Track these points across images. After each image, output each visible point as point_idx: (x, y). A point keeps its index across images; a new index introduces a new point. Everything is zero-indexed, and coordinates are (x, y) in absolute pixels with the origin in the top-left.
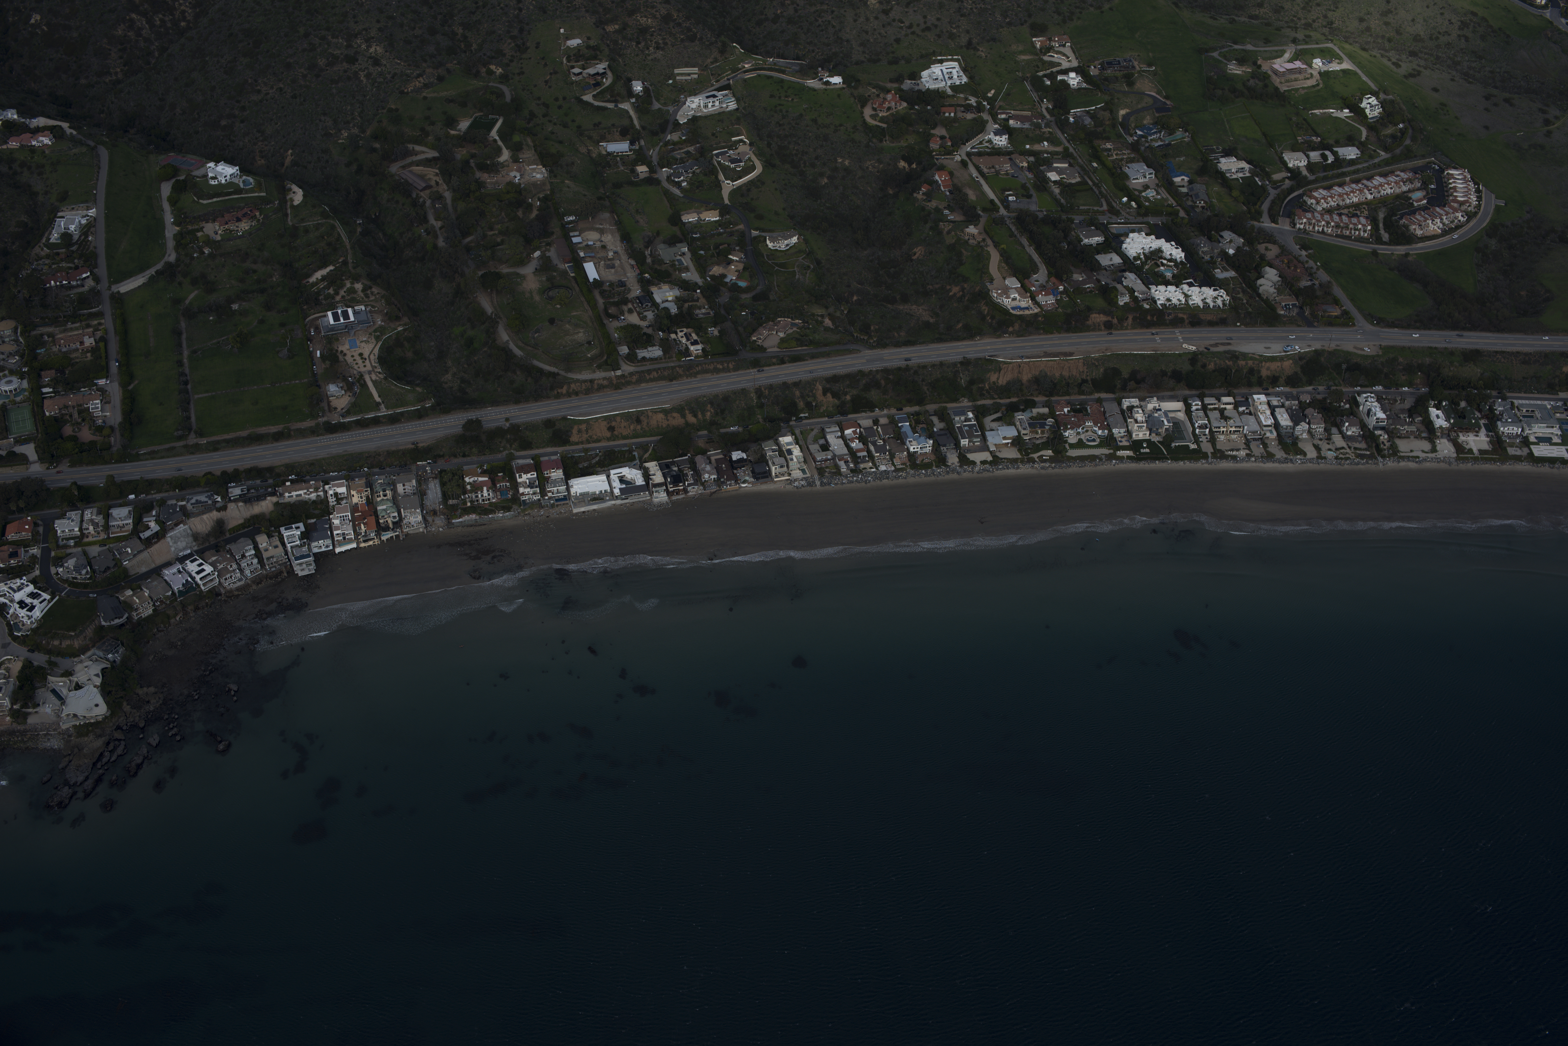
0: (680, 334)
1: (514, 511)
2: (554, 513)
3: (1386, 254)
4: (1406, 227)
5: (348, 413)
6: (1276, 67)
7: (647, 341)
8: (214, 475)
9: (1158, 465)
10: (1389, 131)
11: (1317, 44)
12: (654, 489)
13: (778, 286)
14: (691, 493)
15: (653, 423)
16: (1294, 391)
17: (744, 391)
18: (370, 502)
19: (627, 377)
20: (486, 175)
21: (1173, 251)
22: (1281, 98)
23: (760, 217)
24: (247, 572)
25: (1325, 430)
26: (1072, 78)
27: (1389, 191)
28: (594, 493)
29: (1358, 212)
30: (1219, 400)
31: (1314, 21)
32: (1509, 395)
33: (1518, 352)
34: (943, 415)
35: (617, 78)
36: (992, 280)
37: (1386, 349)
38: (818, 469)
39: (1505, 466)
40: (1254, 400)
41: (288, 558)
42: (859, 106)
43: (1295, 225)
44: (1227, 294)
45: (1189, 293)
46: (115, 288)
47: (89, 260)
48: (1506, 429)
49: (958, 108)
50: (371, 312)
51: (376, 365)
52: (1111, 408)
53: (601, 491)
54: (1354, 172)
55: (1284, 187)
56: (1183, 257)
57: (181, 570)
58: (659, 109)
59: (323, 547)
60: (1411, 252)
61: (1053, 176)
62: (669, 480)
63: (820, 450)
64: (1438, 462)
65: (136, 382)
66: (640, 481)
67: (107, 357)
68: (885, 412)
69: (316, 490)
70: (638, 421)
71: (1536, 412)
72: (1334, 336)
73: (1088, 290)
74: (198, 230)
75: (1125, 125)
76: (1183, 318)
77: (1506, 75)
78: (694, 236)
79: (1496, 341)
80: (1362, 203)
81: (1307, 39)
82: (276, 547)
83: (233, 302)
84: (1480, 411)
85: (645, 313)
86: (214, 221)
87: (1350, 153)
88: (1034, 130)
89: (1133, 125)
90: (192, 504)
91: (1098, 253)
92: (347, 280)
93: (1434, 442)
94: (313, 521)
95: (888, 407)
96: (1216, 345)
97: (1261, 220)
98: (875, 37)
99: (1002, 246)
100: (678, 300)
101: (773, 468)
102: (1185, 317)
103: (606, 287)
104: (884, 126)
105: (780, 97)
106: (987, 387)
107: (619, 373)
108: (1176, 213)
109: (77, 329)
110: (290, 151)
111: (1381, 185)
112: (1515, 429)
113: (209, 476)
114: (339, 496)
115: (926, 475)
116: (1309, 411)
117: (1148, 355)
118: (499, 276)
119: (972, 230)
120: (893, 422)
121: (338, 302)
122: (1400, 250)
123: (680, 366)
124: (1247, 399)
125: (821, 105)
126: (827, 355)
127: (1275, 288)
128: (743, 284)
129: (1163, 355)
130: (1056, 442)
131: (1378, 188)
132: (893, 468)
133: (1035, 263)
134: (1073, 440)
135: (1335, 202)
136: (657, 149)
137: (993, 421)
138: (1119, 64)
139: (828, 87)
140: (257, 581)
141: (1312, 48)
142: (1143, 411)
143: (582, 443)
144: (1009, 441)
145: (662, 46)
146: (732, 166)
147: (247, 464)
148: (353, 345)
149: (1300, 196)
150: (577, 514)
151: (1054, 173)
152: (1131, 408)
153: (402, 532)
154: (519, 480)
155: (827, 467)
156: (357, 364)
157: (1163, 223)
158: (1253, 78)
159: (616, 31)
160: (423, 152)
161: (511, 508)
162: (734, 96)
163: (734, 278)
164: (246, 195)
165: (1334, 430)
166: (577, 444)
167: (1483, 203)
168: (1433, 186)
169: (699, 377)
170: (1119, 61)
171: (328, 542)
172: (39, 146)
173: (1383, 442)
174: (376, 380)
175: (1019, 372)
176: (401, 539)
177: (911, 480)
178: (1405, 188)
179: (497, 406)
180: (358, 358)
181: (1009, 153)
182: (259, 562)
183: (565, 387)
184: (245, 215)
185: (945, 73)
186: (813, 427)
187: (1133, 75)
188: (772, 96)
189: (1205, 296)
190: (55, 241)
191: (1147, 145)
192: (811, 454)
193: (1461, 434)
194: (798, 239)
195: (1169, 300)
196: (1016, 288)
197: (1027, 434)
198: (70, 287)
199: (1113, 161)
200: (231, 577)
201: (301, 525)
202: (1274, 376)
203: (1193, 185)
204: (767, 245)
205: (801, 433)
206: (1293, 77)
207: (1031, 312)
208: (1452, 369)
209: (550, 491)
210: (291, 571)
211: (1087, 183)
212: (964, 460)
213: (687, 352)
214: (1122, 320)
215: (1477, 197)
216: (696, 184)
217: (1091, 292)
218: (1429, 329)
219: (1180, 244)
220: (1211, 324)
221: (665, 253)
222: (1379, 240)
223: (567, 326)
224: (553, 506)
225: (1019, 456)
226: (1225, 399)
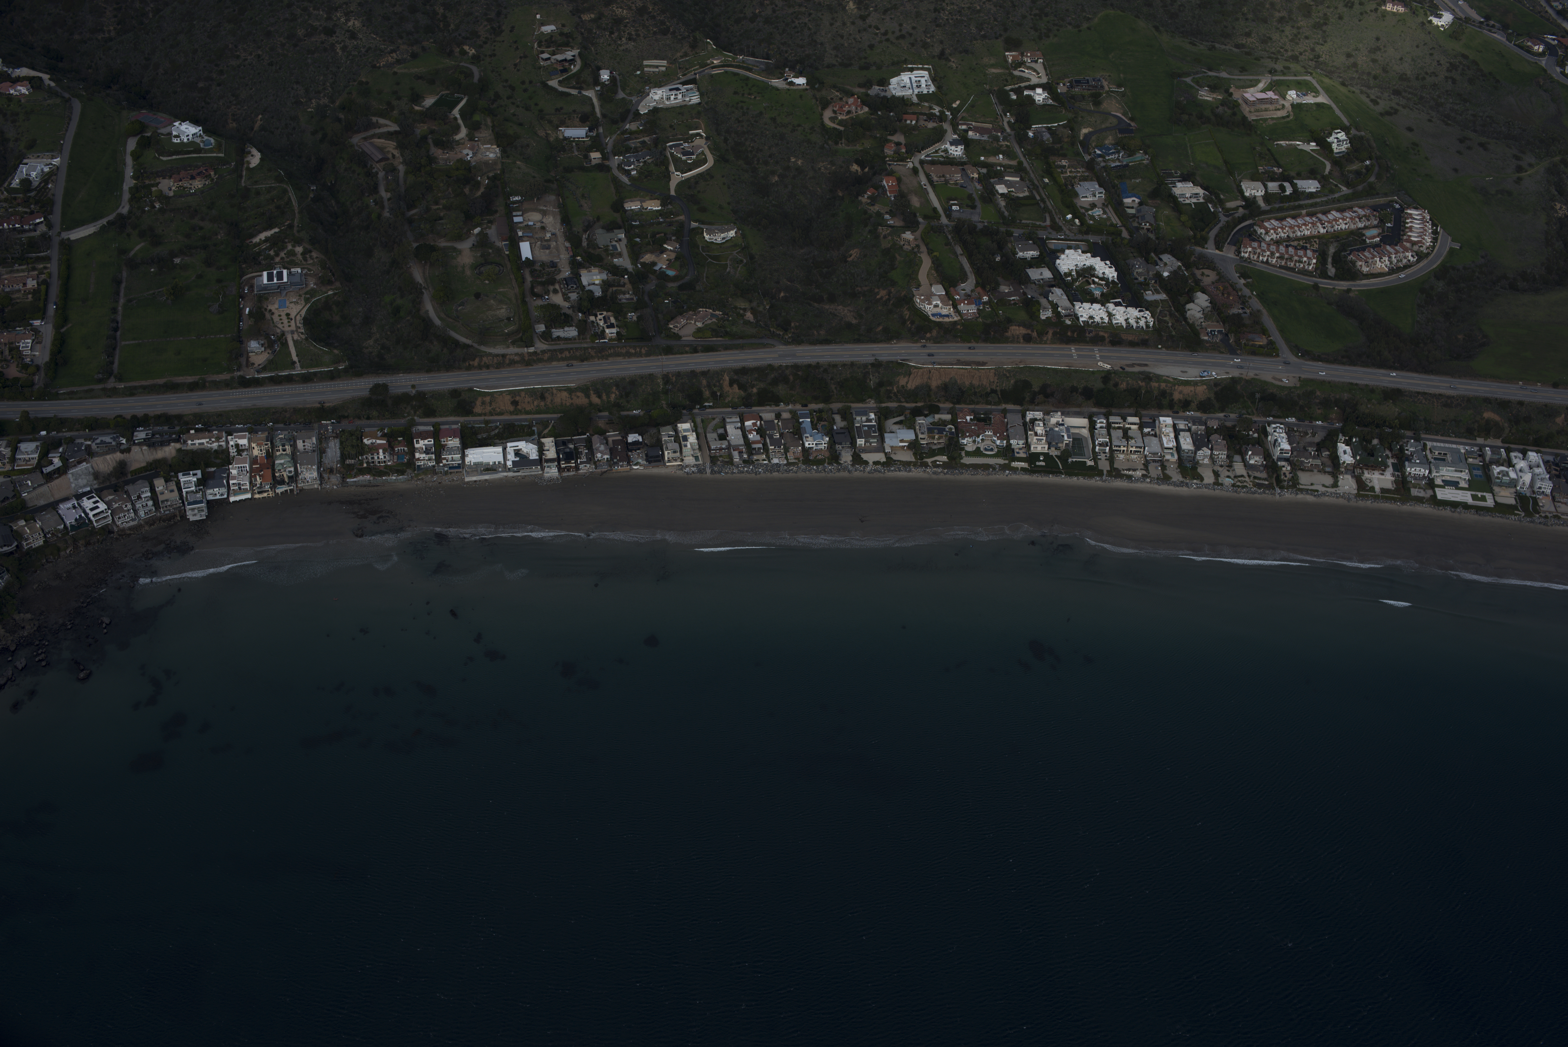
0: (600, 317)
1: (408, 475)
2: (446, 480)
3: (1327, 288)
4: (1354, 263)
5: (264, 369)
6: (1247, 95)
7: (564, 320)
8: (124, 418)
9: (1051, 479)
10: (1355, 167)
11: (1295, 76)
12: (545, 464)
13: (707, 277)
14: (581, 471)
15: (557, 400)
16: (1204, 416)
17: (651, 377)
18: (270, 456)
19: (539, 354)
20: (440, 151)
21: (1105, 270)
22: (1247, 126)
23: (703, 210)
24: (142, 513)
25: (1228, 457)
26: (1038, 94)
27: (1344, 227)
28: (488, 464)
29: (1308, 245)
30: (1124, 420)
31: (1301, 54)
32: (1423, 436)
33: (1440, 395)
34: (846, 415)
35: (585, 65)
36: (919, 286)
37: (1304, 382)
38: (711, 457)
39: (1405, 507)
40: (1160, 422)
41: (183, 502)
42: (820, 108)
43: (1240, 253)
44: (1152, 316)
45: (1114, 312)
46: (65, 235)
47: (45, 205)
48: (1413, 469)
49: (921, 117)
50: (306, 275)
51: (300, 325)
52: (1013, 419)
53: (495, 462)
54: (1312, 205)
55: (1236, 215)
56: (1116, 277)
57: (77, 505)
58: (623, 98)
59: (218, 495)
60: (1353, 289)
61: (1001, 189)
62: (561, 456)
63: (717, 439)
64: (1337, 497)
65: (70, 325)
66: (534, 455)
67: (46, 300)
68: (790, 407)
69: (218, 439)
70: (543, 398)
71: (1448, 456)
72: (1251, 365)
73: (1012, 302)
74: (153, 185)
75: (1085, 144)
76: (1103, 337)
77: (1488, 119)
78: (634, 223)
79: (1420, 382)
80: (1314, 237)
81: (1286, 71)
82: (172, 491)
83: (176, 256)
84: (1391, 450)
85: (570, 295)
86: (170, 177)
87: (1311, 186)
88: (992, 142)
89: (1093, 145)
90: (96, 444)
91: (1031, 267)
92: (289, 242)
93: (1337, 477)
94: (213, 469)
95: (794, 402)
96: (1133, 365)
97: (1206, 246)
98: (850, 41)
99: (935, 254)
100: (605, 285)
101: (666, 453)
102: (1106, 335)
103: (537, 267)
104: (842, 128)
105: (743, 95)
106: (896, 391)
107: (531, 350)
108: (1119, 234)
109: (23, 271)
110: (260, 116)
111: (1336, 220)
112: (1423, 470)
113: (119, 419)
114: (240, 448)
115: (817, 471)
116: (1214, 437)
117: (1061, 371)
118: (433, 249)
119: (908, 235)
120: (795, 416)
121: (276, 263)
122: (1343, 285)
123: (592, 348)
124: (1154, 421)
125: (782, 105)
126: (741, 347)
127: (1203, 314)
128: (671, 273)
129: (1076, 371)
130: (953, 448)
131: (1331, 223)
132: (785, 462)
133: (965, 272)
134: (970, 448)
135: (1285, 233)
136: (614, 137)
137: (895, 423)
138: (1088, 83)
139: (792, 87)
140: (150, 522)
141: (1289, 80)
142: (1044, 424)
143: (485, 415)
144: (906, 444)
145: (634, 37)
146: (684, 158)
147: (159, 410)
148: (282, 305)
149: (1251, 226)
150: (468, 482)
151: (1003, 186)
152: (1033, 421)
153: (297, 486)
154: (417, 446)
155: (721, 456)
156: (282, 323)
157: (1102, 242)
158: (1222, 105)
159: (592, 20)
160: (387, 126)
161: (405, 472)
162: (699, 90)
163: (664, 267)
164: (205, 155)
165: (1237, 458)
166: (480, 415)
167: (1438, 245)
168: (1389, 225)
169: (611, 359)
170: (1088, 80)
171: (224, 490)
172: (17, 95)
173: (1284, 474)
174: (297, 340)
175: (929, 378)
176: (295, 493)
177: (801, 475)
178: (1361, 225)
179: (409, 373)
180: (284, 318)
181: (962, 164)
182: (154, 505)
183: (477, 360)
184: (199, 174)
185: (913, 81)
186: (715, 416)
187: (1100, 95)
188: (736, 93)
189: (1128, 316)
190: (15, 186)
191: (1103, 164)
192: (707, 442)
193: (1366, 472)
194: (736, 233)
195: (1091, 317)
196: (939, 296)
197: (924, 439)
198: (22, 231)
199: (1065, 178)
200: (124, 516)
201: (199, 472)
202: (1186, 400)
203: (1142, 207)
204: (704, 237)
205: (702, 421)
206: (1263, 107)
207: (951, 320)
208: (1369, 406)
209: (445, 459)
210: (184, 516)
211: (1034, 198)
212: (857, 459)
213: (602, 334)
214: (1041, 334)
215: (1434, 239)
216: (644, 173)
217: (1015, 304)
218: (1354, 365)
219: (1115, 264)
220: (1132, 344)
221: (602, 238)
222: (1324, 275)
223: (492, 301)
224: (446, 473)
225: (913, 460)
226: (1131, 419)
